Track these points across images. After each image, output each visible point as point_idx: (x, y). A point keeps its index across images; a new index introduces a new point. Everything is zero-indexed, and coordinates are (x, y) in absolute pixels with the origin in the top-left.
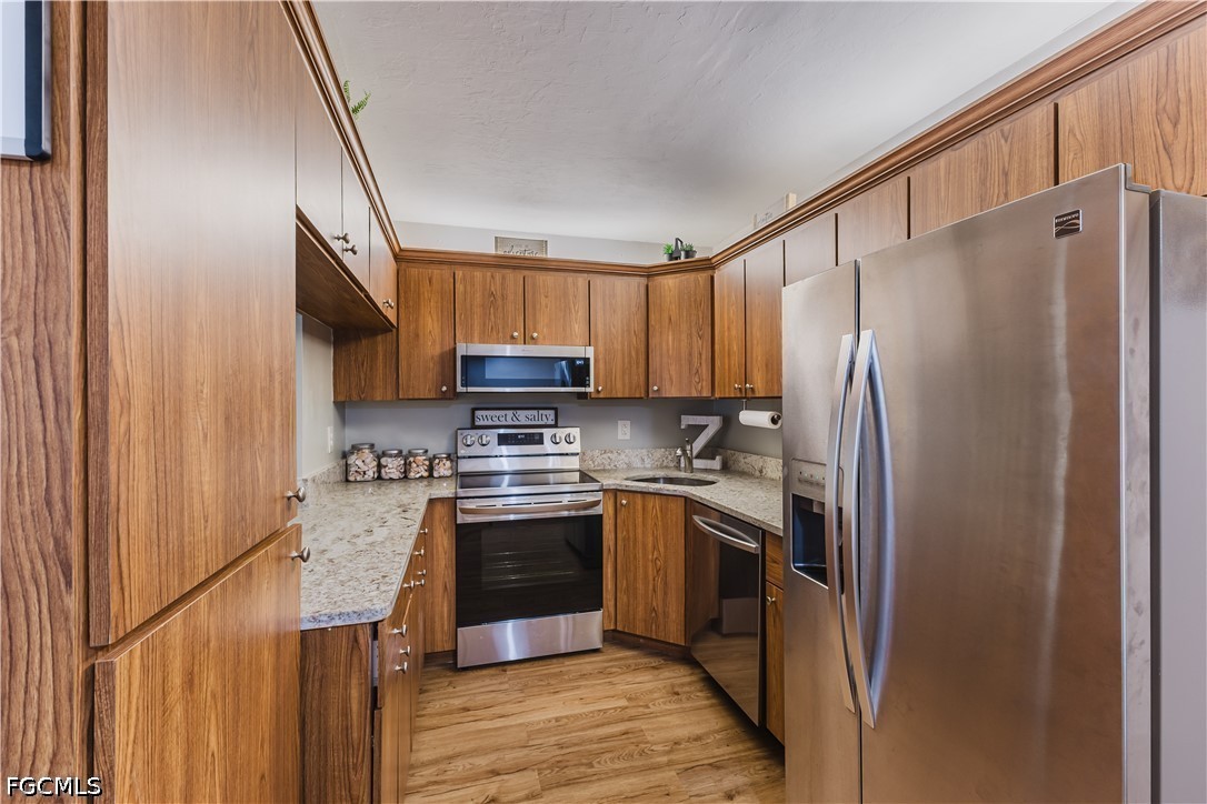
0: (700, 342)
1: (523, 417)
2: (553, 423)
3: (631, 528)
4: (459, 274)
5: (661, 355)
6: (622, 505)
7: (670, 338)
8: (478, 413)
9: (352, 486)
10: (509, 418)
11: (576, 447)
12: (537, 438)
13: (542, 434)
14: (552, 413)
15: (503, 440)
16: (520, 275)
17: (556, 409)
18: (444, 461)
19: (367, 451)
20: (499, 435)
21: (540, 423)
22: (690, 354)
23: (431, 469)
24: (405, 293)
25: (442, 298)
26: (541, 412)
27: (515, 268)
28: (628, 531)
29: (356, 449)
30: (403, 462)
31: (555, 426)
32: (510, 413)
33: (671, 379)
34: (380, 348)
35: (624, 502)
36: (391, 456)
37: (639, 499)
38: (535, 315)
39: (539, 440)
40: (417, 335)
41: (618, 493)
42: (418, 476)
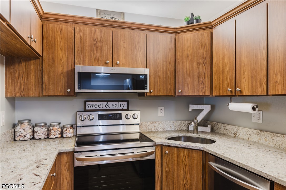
0: (204, 67)
1: (111, 105)
2: (126, 108)
3: (170, 166)
4: (77, 28)
5: (183, 74)
6: (166, 153)
7: (188, 65)
8: (88, 103)
9: (17, 143)
10: (104, 106)
11: (138, 121)
12: (118, 116)
13: (120, 114)
14: (126, 103)
15: (101, 117)
16: (110, 30)
17: (128, 101)
18: (69, 128)
19: (26, 124)
20: (99, 115)
21: (120, 108)
22: (199, 73)
23: (62, 133)
24: (47, 37)
25: (67, 41)
26: (120, 103)
27: (107, 26)
28: (169, 168)
29: (20, 122)
30: (46, 129)
31: (128, 110)
32: (104, 103)
33: (188, 86)
34: (33, 68)
35: (167, 152)
36: (40, 126)
37: (175, 150)
38: (118, 52)
39: (120, 117)
40: (54, 61)
41: (163, 147)
42: (55, 137)
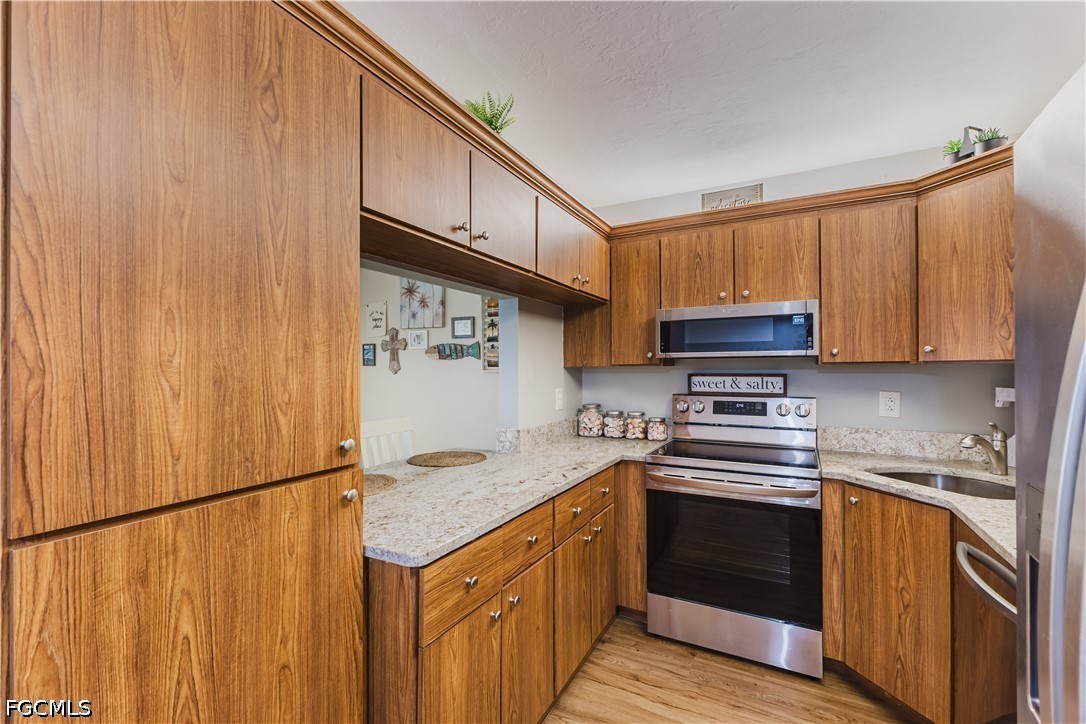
0: (1011, 275)
1: (744, 384)
2: (782, 391)
3: (864, 536)
4: (665, 240)
6: (850, 502)
7: (955, 274)
8: (695, 379)
9: (581, 439)
10: (728, 385)
11: (810, 421)
12: (759, 408)
13: (764, 405)
14: (780, 380)
15: (719, 408)
16: (728, 230)
17: (785, 376)
18: (658, 424)
19: (594, 410)
20: (714, 402)
21: (765, 391)
23: (645, 432)
24: (617, 267)
25: (649, 268)
26: (765, 379)
27: (723, 223)
28: (860, 539)
29: (585, 408)
30: (622, 423)
31: (784, 395)
32: (729, 380)
33: (956, 334)
34: (598, 320)
35: (853, 500)
36: (613, 417)
37: (876, 498)
38: (746, 271)
39: (762, 411)
40: (627, 305)
41: (847, 486)
42: (634, 437)
